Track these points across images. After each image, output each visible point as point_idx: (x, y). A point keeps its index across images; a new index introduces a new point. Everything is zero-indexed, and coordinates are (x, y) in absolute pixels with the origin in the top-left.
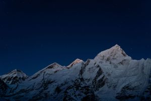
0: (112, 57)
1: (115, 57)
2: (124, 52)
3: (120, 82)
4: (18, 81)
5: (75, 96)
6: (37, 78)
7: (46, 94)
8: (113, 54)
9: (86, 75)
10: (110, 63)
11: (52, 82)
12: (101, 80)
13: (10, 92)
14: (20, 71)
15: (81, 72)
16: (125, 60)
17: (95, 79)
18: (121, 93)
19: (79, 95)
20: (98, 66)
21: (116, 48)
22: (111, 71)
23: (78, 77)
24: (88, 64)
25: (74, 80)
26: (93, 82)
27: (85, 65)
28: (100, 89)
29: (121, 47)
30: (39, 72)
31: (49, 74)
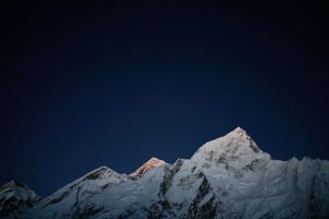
0: (229, 155)
1: (236, 154)
2: (255, 144)
3: (248, 209)
4: (16, 208)
6: (63, 201)
8: (232, 148)
9: (175, 195)
10: (227, 167)
11: (98, 211)
12: (208, 205)
14: (22, 186)
15: (164, 187)
16: (257, 161)
17: (195, 203)
20: (201, 175)
21: (238, 135)
22: (228, 186)
23: (157, 199)
24: (178, 170)
25: (148, 205)
26: (190, 211)
27: (172, 171)
29: (248, 134)
30: (66, 188)
31: (90, 193)
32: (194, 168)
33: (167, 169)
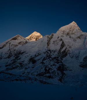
0: (71, 32)
1: (73, 32)
3: (81, 53)
5: (51, 66)
8: (72, 29)
9: (52, 47)
10: (70, 37)
12: (64, 51)
15: (48, 44)
16: (82, 35)
17: (60, 50)
18: (83, 62)
19: (54, 65)
20: (61, 40)
21: (73, 24)
22: (71, 44)
24: (52, 38)
26: (58, 53)
27: (50, 38)
28: (64, 59)
29: (77, 24)
31: (14, 45)
32: (59, 37)
33: (48, 37)
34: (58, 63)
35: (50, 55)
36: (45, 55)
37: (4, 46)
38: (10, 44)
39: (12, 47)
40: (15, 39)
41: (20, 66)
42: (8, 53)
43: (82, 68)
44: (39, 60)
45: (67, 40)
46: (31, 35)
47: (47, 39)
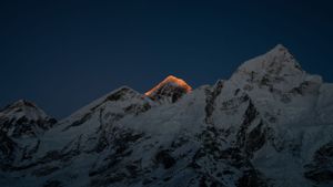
0: (272, 75)
1: (281, 75)
5: (219, 175)
7: (131, 168)
8: (275, 68)
9: (222, 120)
10: (271, 90)
11: (138, 137)
12: (256, 132)
13: (24, 158)
14: (30, 105)
15: (209, 110)
16: (307, 83)
17: (243, 129)
18: (315, 164)
19: (226, 173)
20: (246, 98)
21: (278, 52)
22: (276, 111)
23: (206, 125)
24: (219, 93)
27: (213, 94)
28: (256, 154)
29: (290, 52)
30: (86, 109)
31: (113, 115)
32: (238, 90)
33: (207, 91)
34: (238, 167)
35: (213, 144)
36: (199, 144)
37: (87, 116)
38: (102, 110)
39: (107, 121)
40: (115, 97)
41: (129, 174)
42: (98, 136)
43: (312, 183)
44: (184, 156)
45: (263, 99)
46: (158, 87)
47: (205, 97)
